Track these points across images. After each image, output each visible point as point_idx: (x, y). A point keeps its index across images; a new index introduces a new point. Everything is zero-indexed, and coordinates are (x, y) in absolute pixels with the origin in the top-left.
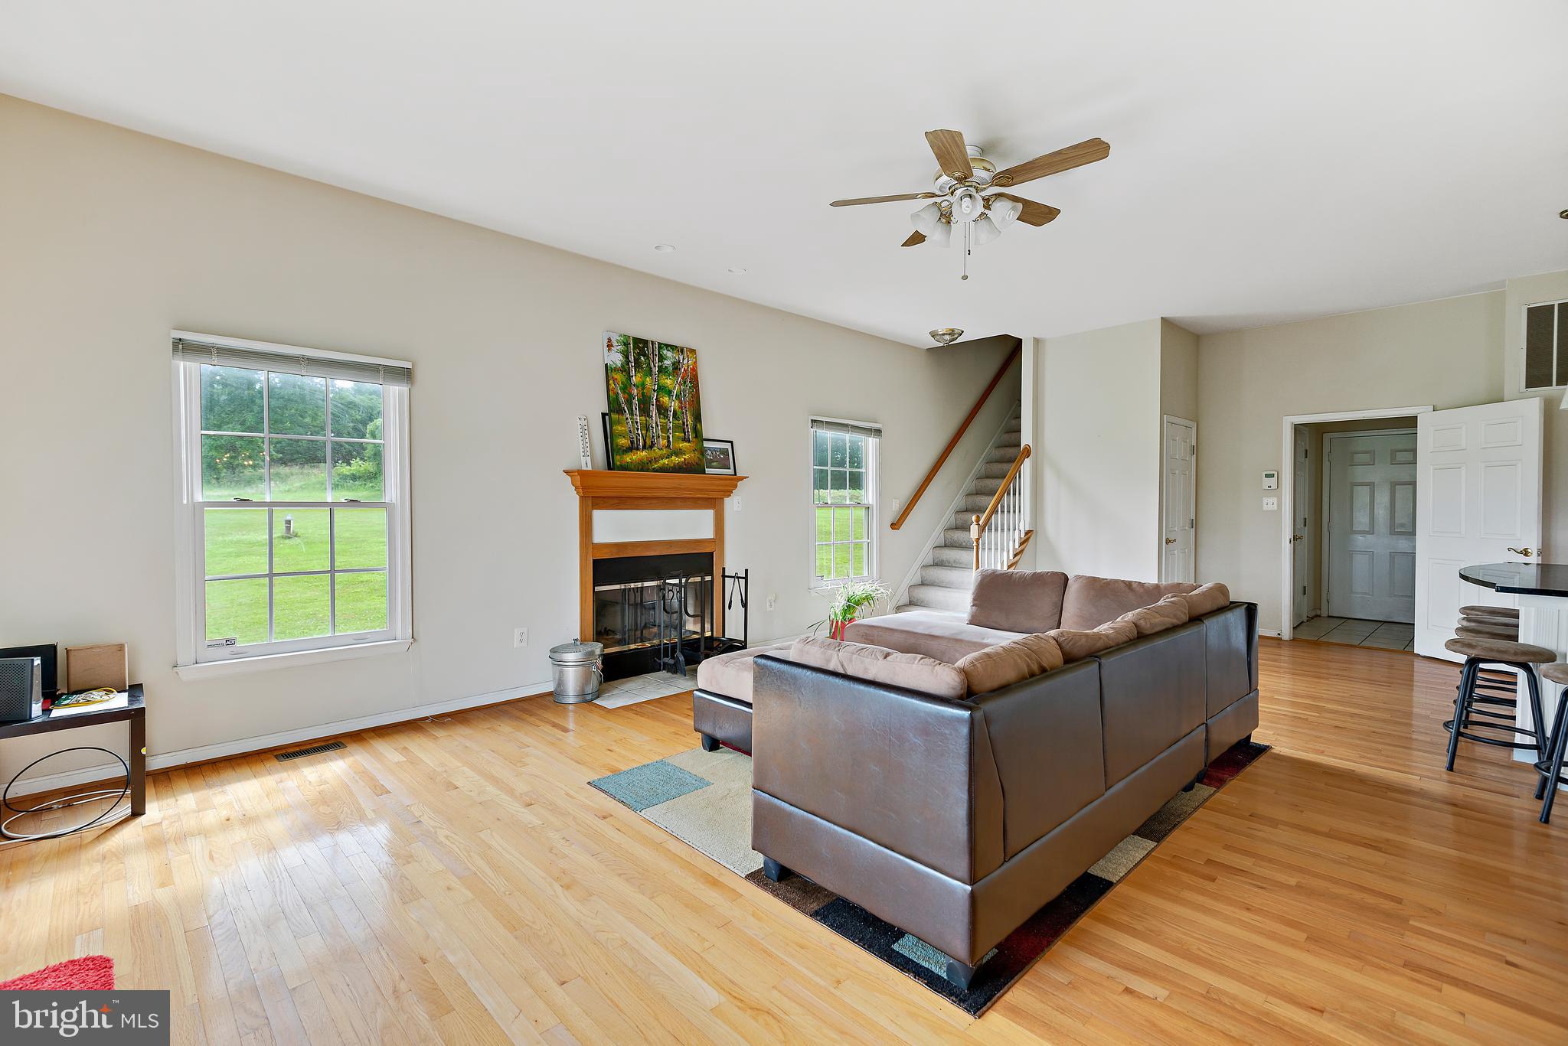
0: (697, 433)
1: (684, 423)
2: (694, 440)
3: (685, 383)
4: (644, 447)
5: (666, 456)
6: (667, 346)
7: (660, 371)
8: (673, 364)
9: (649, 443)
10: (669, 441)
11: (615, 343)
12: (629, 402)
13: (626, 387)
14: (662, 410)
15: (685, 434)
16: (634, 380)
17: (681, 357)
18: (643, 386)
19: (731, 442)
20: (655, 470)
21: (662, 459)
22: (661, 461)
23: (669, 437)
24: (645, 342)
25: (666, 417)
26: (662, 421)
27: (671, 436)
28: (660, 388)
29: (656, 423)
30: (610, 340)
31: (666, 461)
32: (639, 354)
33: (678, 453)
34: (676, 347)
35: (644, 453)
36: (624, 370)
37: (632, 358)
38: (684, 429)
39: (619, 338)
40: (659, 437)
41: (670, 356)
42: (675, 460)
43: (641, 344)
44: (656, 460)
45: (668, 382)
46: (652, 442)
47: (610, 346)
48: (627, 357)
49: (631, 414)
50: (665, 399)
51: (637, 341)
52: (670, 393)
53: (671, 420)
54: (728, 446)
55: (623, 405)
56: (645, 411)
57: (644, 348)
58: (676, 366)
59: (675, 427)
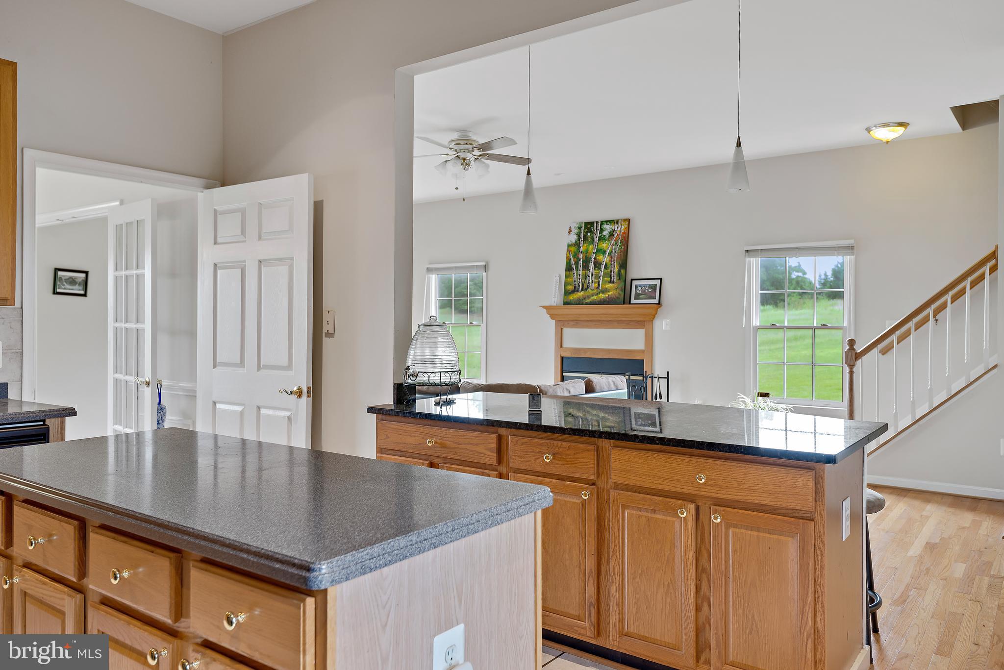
0: (622, 277)
1: (611, 271)
2: (618, 281)
3: (616, 243)
4: (582, 290)
5: (596, 294)
6: (607, 222)
7: (600, 239)
8: (610, 233)
9: (585, 287)
10: (599, 285)
11: (573, 229)
12: (577, 263)
13: (576, 256)
14: (597, 265)
15: (611, 278)
16: (582, 249)
17: (616, 227)
18: (587, 251)
19: (661, 279)
20: (587, 304)
21: (593, 296)
22: (592, 298)
23: (599, 281)
24: (592, 223)
25: (600, 269)
26: (596, 271)
27: (601, 281)
28: (598, 251)
29: (592, 273)
30: (570, 228)
31: (595, 297)
32: (587, 232)
33: (604, 291)
34: (614, 221)
35: (582, 293)
36: (577, 244)
37: (582, 236)
38: (611, 275)
39: (576, 226)
40: (592, 282)
41: (608, 228)
42: (602, 296)
43: (589, 226)
44: (589, 297)
45: (604, 245)
46: (587, 286)
47: (570, 232)
48: (579, 236)
49: (577, 270)
50: (600, 257)
51: (587, 224)
52: (604, 252)
53: (603, 270)
54: (657, 282)
55: (572, 266)
56: (586, 267)
57: (591, 227)
58: (611, 234)
59: (605, 275)
